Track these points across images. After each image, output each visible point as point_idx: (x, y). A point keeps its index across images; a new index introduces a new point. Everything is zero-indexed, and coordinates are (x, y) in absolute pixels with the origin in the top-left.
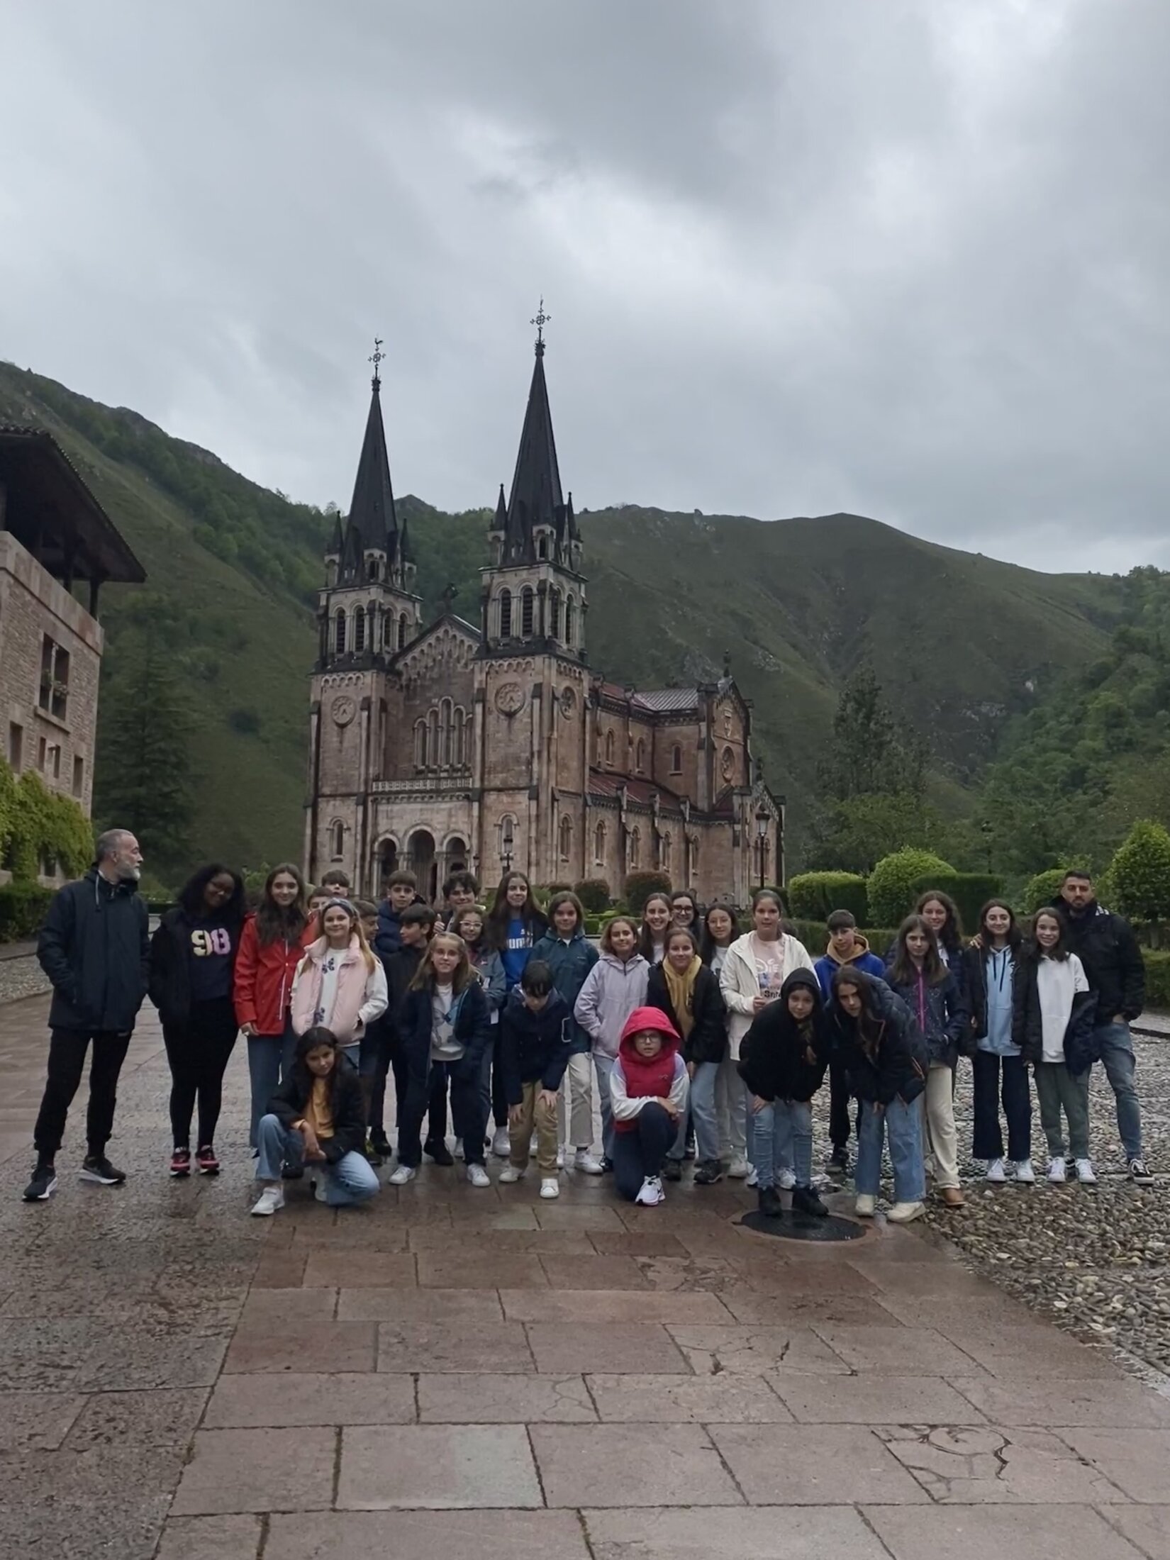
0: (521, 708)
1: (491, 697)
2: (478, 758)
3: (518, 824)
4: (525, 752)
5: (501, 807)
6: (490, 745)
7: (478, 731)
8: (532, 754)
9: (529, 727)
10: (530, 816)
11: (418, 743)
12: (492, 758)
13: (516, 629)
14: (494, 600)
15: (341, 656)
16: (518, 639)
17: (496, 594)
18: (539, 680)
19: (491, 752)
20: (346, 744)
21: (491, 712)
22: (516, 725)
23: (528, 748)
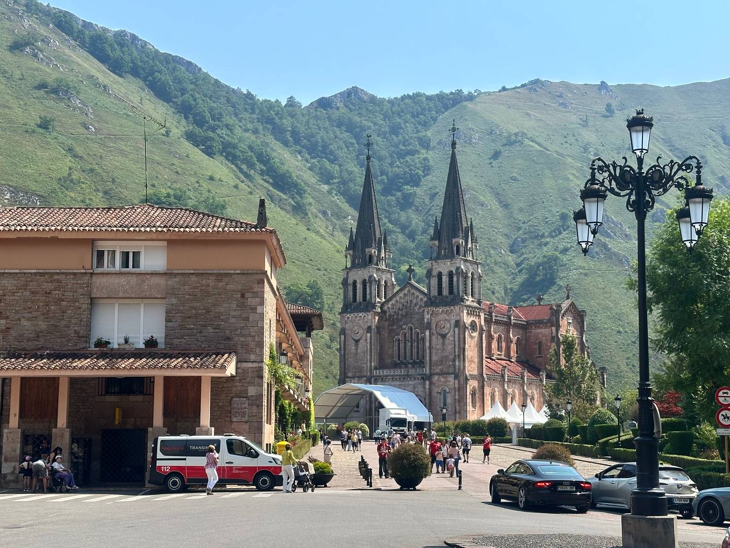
0: (448, 333)
1: (434, 326)
2: (428, 358)
3: (449, 392)
4: (452, 355)
5: (440, 383)
6: (434, 351)
7: (427, 344)
8: (455, 356)
9: (453, 342)
10: (455, 388)
11: (396, 348)
12: (435, 358)
13: (445, 292)
14: (434, 276)
15: (355, 304)
16: (447, 297)
17: (435, 273)
18: (458, 318)
19: (434, 355)
20: (359, 351)
21: (433, 334)
22: (447, 342)
23: (453, 354)
